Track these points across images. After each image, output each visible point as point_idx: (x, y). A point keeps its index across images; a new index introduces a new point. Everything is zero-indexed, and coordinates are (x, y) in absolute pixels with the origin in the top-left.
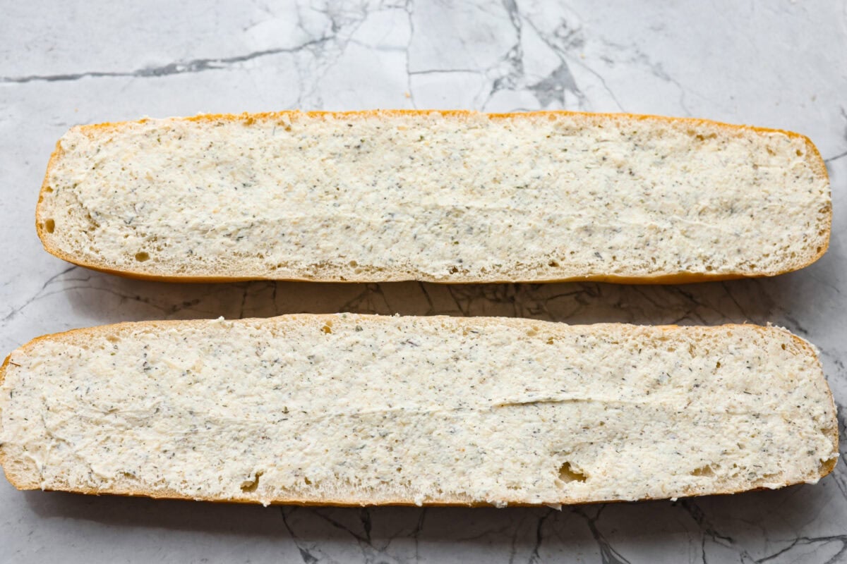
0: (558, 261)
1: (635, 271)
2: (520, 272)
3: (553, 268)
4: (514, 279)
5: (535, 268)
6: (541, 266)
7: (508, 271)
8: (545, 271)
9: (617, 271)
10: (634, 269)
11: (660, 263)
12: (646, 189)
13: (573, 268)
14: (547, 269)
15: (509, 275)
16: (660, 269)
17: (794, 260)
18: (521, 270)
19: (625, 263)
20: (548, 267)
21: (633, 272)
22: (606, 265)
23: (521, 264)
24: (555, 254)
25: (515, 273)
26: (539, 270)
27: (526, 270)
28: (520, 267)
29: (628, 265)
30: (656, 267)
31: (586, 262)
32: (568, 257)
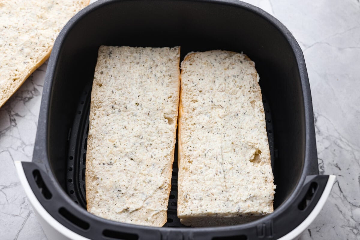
0: (14, 77)
1: (42, 56)
2: (7, 93)
3: (16, 81)
4: (8, 97)
5: (10, 87)
6: (12, 84)
7: (3, 97)
8: (14, 85)
9: (37, 61)
10: (41, 55)
11: (47, 45)
12: (16, 28)
13: (22, 74)
14: (14, 84)
15: (5, 98)
16: (49, 47)
17: (84, 4)
18: (6, 92)
19: (36, 56)
20: (14, 82)
21: (42, 57)
22: (31, 63)
23: (4, 91)
24: (11, 76)
25: (6, 95)
26: (12, 86)
27: (8, 90)
28: (5, 91)
29: (37, 56)
30: (47, 47)
31: (24, 68)
32: (17, 73)
